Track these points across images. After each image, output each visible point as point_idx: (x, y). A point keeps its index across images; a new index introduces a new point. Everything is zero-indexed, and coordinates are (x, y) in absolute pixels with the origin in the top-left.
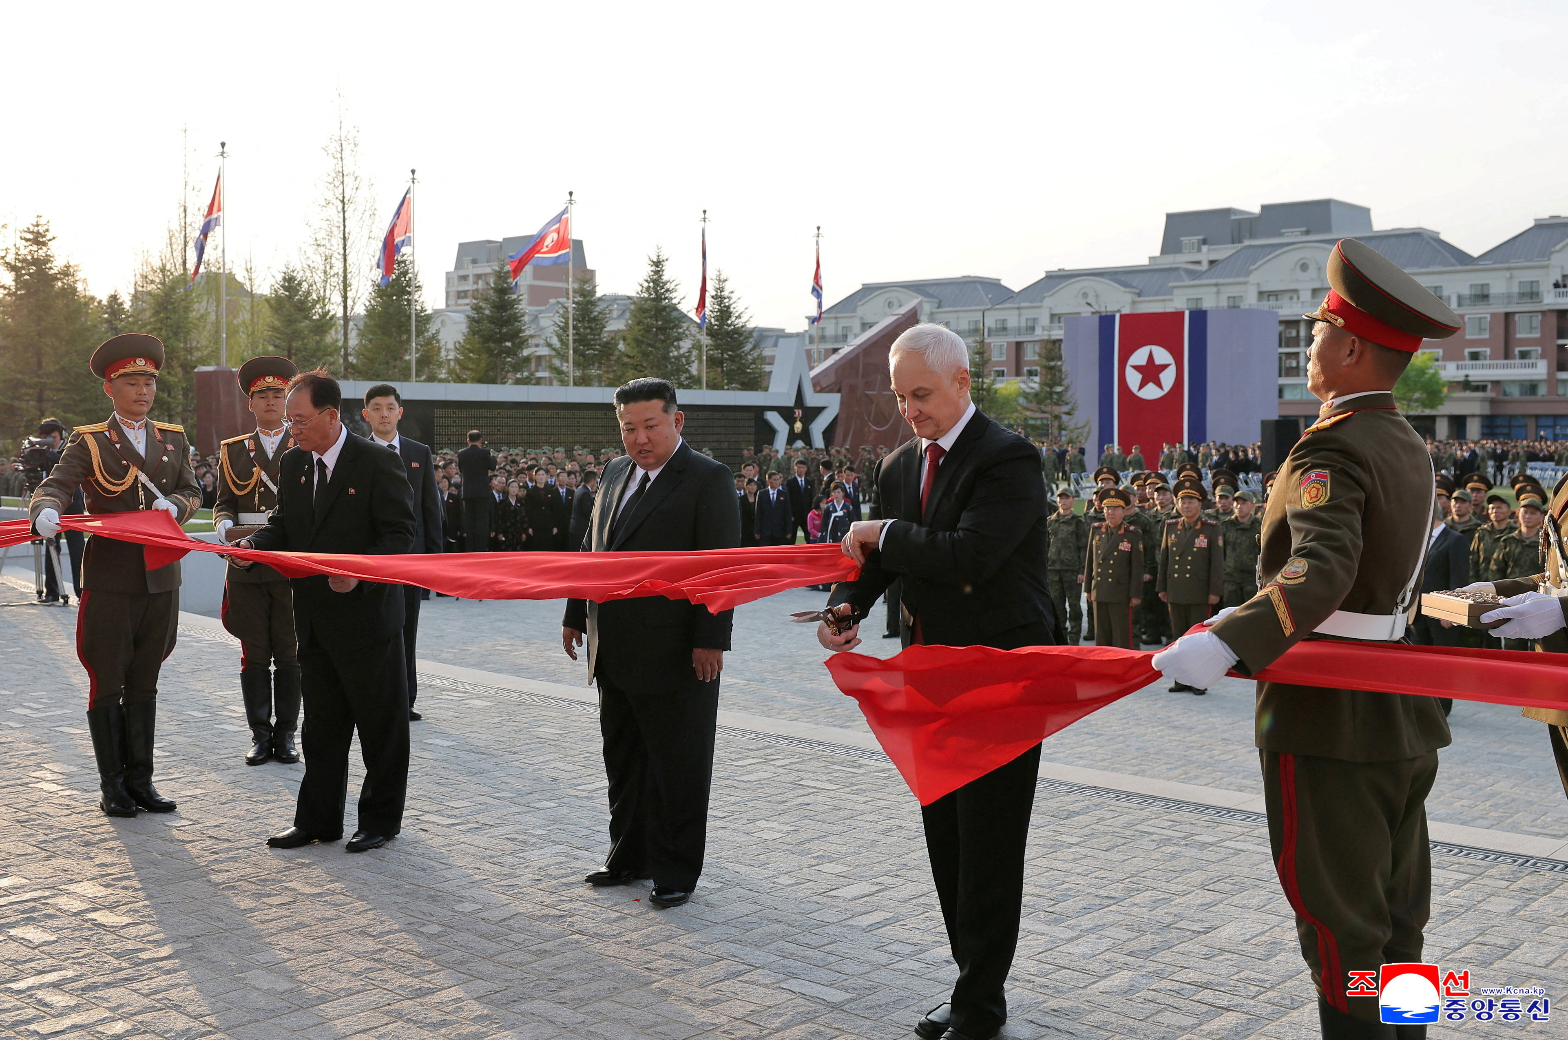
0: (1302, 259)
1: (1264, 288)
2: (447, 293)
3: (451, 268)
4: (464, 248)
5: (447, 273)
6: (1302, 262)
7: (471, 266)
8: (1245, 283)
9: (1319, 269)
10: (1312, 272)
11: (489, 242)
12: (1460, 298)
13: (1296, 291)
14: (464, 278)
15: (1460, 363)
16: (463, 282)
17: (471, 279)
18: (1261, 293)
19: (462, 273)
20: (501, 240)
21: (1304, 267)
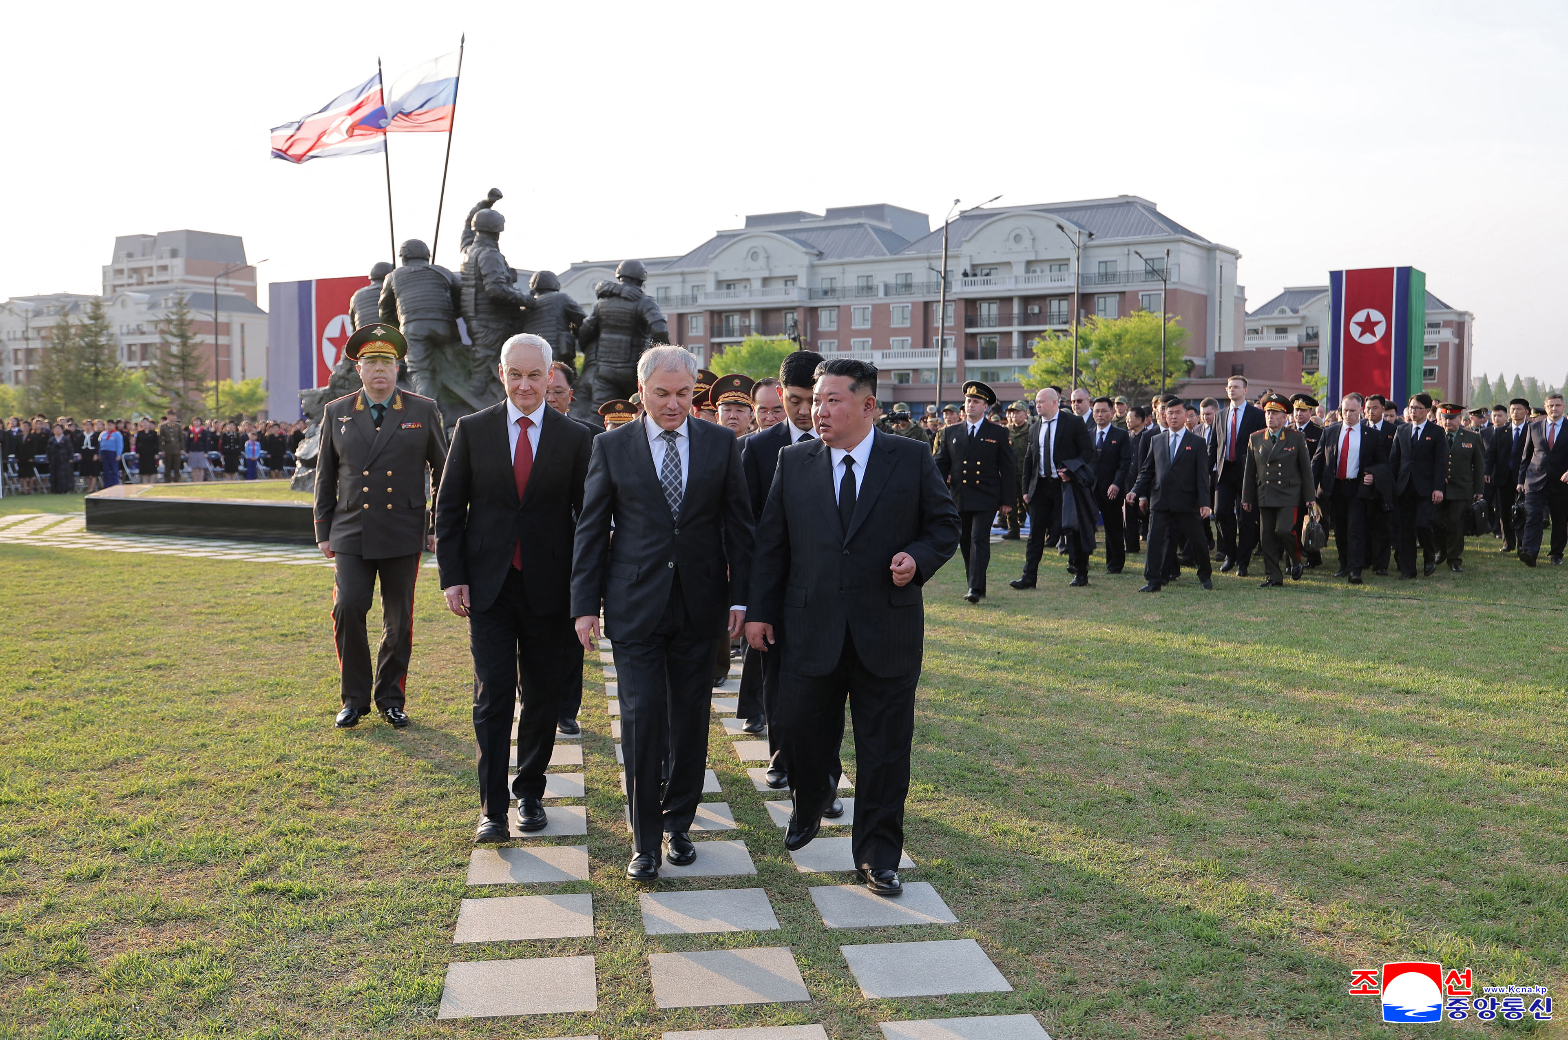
0: (752, 248)
1: (724, 277)
2: (104, 287)
3: (109, 262)
4: (121, 241)
5: (104, 267)
6: (752, 251)
7: (125, 259)
8: (703, 272)
9: (768, 258)
10: (762, 261)
11: (144, 236)
12: (886, 287)
13: (748, 280)
14: (121, 272)
15: (885, 351)
16: (119, 276)
17: (126, 272)
18: (719, 283)
19: (118, 266)
20: (155, 234)
21: (754, 255)
